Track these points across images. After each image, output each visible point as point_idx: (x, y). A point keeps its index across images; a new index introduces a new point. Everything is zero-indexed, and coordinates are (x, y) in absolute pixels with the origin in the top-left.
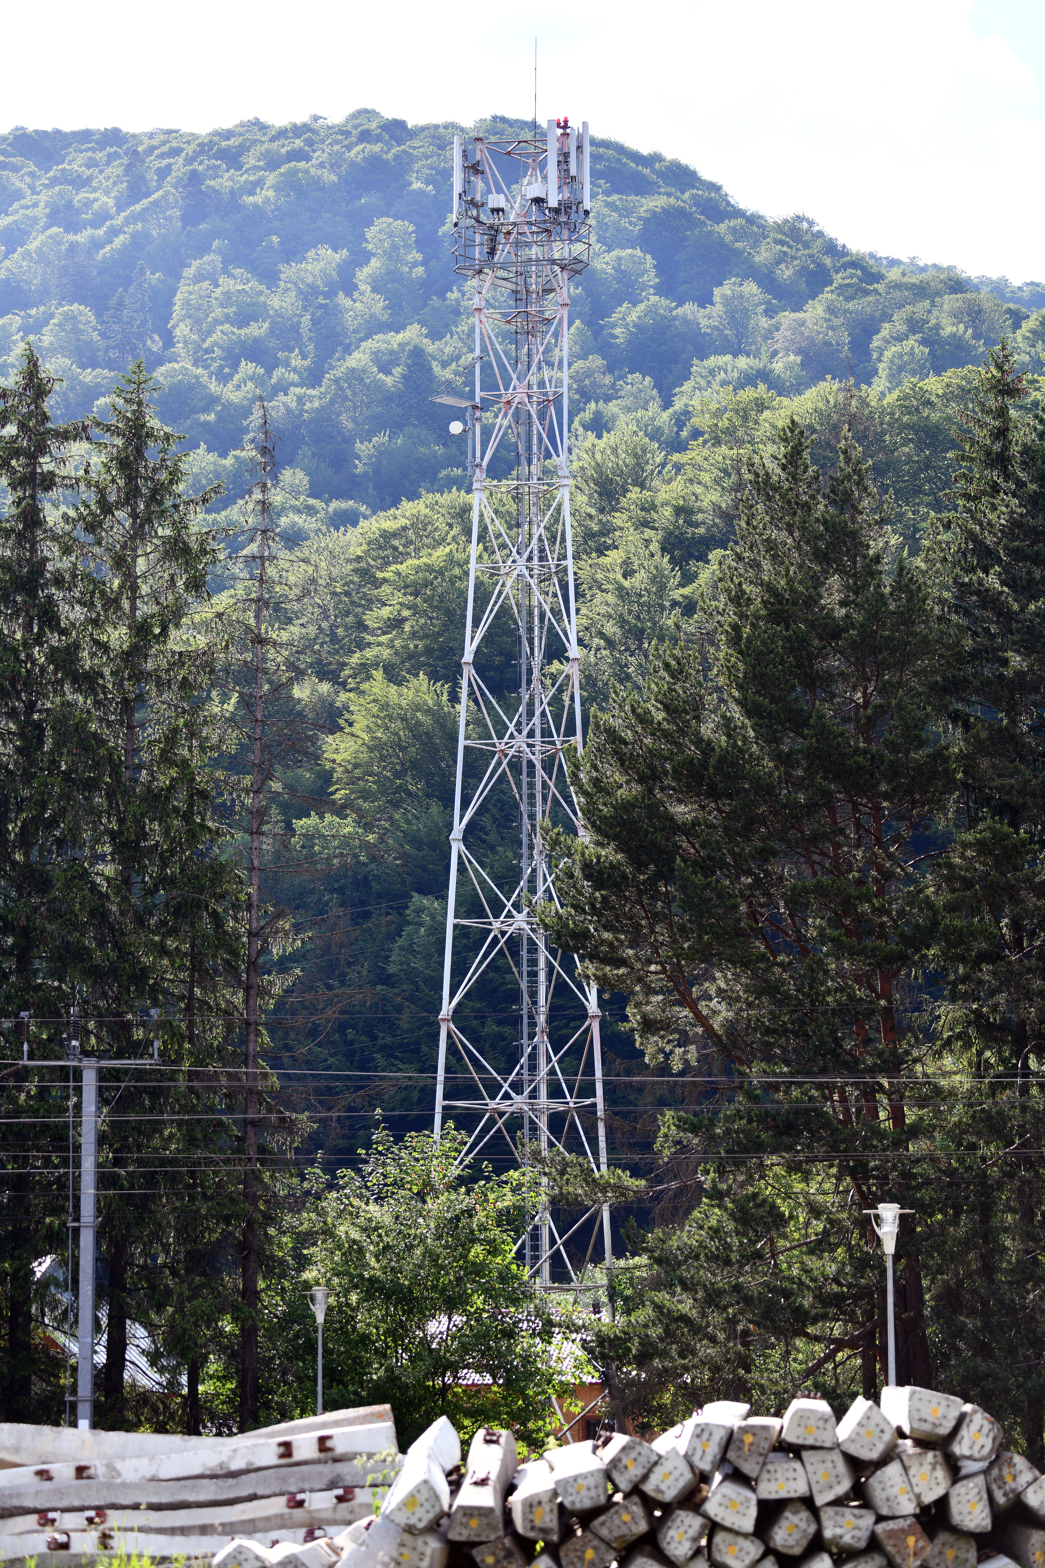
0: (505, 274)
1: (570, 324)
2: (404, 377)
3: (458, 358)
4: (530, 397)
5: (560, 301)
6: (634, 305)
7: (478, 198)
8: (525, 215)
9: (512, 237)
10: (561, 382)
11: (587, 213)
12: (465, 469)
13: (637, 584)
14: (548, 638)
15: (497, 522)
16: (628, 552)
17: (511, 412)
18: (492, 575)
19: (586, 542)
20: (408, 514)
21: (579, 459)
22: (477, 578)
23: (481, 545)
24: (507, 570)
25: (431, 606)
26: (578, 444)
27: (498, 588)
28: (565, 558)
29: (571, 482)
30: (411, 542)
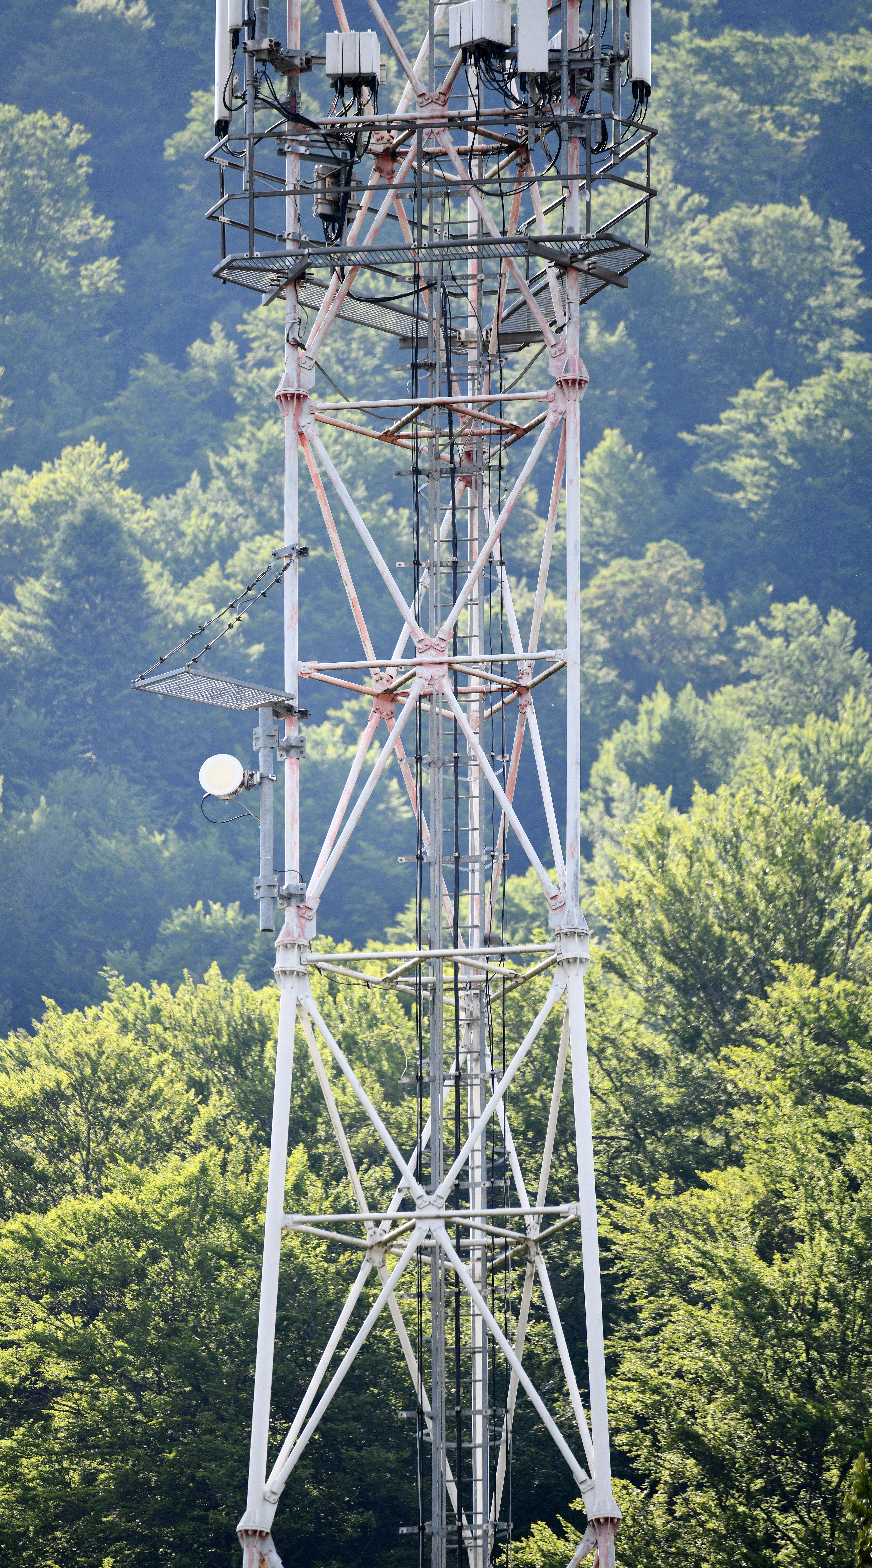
0: (378, 285)
1: (588, 444)
2: (52, 610)
3: (227, 549)
4: (457, 676)
5: (556, 370)
6: (794, 381)
7: (294, 42)
8: (445, 98)
9: (402, 169)
10: (560, 628)
11: (641, 90)
12: (250, 906)
13: (802, 1280)
14: (515, 1453)
15: (352, 1076)
16: (775, 1175)
17: (398, 725)
18: (335, 1248)
19: (638, 1144)
20: (64, 1051)
21: (616, 876)
22: (287, 1257)
23: (300, 1153)
24: (385, 1232)
25: (138, 1347)
26: (614, 825)
27: (355, 1289)
28: (571, 1193)
29: (592, 949)
30: (75, 1142)
